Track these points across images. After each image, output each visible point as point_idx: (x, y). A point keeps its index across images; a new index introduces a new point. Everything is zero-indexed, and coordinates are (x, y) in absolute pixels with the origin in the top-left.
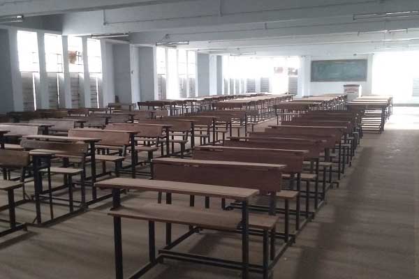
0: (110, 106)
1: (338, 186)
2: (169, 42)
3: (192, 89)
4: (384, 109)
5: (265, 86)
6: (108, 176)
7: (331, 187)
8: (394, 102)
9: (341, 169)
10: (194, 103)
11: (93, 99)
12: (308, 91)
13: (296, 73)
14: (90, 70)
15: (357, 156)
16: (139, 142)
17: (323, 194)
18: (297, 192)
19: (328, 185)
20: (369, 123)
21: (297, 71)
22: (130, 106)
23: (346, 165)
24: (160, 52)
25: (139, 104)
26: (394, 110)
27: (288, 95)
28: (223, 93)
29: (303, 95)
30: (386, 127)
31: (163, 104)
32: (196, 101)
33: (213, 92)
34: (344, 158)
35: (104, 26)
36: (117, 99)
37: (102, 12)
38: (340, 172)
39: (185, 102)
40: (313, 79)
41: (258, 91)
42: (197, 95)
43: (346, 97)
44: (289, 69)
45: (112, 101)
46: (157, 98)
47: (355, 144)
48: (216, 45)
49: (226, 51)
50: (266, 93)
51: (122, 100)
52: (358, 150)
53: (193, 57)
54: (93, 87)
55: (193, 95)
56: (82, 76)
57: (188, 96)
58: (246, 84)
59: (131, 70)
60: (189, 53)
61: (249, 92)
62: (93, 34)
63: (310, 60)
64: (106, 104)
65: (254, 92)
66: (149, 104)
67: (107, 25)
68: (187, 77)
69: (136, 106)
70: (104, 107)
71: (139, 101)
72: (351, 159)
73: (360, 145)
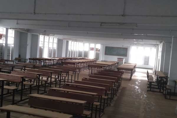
0: (16, 59)
1: (110, 105)
3: (54, 54)
5: (86, 54)
7: (107, 106)
10: (54, 60)
11: (8, 56)
13: (99, 51)
14: (8, 43)
17: (103, 110)
18: (100, 103)
20: (125, 76)
21: (99, 50)
22: (25, 60)
27: (95, 60)
28: (68, 57)
29: (101, 60)
31: (41, 60)
33: (63, 56)
36: (20, 56)
39: (50, 60)
40: (106, 54)
41: (83, 57)
42: (56, 57)
43: (118, 63)
44: (96, 49)
45: (17, 57)
46: (38, 57)
49: (70, 39)
50: (86, 58)
51: (22, 57)
54: (9, 50)
55: (54, 57)
56: (4, 45)
57: (52, 56)
58: (78, 53)
59: (27, 44)
60: (55, 39)
61: (79, 57)
62: (11, 27)
63: (105, 46)
64: (14, 58)
65: (81, 57)
66: (34, 59)
67: (18, 25)
68: (53, 48)
69: (28, 60)
70: (13, 60)
71: (30, 58)
72: (117, 92)
73: (122, 85)
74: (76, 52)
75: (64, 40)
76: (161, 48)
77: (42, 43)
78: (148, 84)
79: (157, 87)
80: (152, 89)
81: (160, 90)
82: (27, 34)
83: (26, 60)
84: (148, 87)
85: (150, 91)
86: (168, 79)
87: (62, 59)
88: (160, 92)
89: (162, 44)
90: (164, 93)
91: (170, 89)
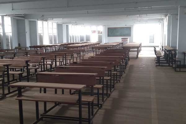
0: (16, 48)
1: (120, 82)
2: (44, 18)
3: (55, 40)
4: (138, 48)
5: (88, 39)
6: (15, 81)
7: (117, 82)
8: (142, 45)
9: (121, 74)
10: (56, 46)
11: (8, 45)
12: (107, 41)
13: (101, 33)
14: (6, 31)
15: (127, 68)
16: (30, 65)
17: (114, 86)
18: (103, 85)
19: (115, 81)
20: (132, 54)
21: (102, 32)
23: (123, 73)
24: (39, 23)
25: (30, 47)
26: (142, 48)
27: (98, 42)
28: (69, 42)
29: (104, 43)
30: (139, 56)
31: (42, 47)
32: (57, 45)
33: (65, 41)
34: (122, 70)
35: (12, 11)
36: (19, 45)
37: (11, 4)
38: (121, 76)
39: (52, 46)
40: (109, 36)
41: (85, 41)
42: (57, 43)
43: (122, 43)
44: (98, 31)
45: (17, 46)
46: (38, 44)
47: (126, 64)
48: (66, 20)
49: (70, 23)
50: (89, 42)
51: (22, 45)
52: (128, 66)
53: (55, 26)
54: (7, 39)
55: (55, 43)
56: (2, 34)
57: (53, 43)
58: (79, 38)
59: (26, 31)
60: (53, 23)
61: (81, 41)
62: (7, 14)
63: (107, 27)
64: (14, 48)
65: (83, 41)
66: (35, 47)
67: (13, 10)
68: (53, 34)
69: (28, 48)
70: (13, 49)
71: (30, 46)
72: (125, 70)
73: (129, 64)
74: (77, 37)
75: (63, 25)
76: (166, 22)
77: (41, 29)
78: (156, 60)
79: (166, 62)
80: (160, 64)
81: (169, 64)
82: (24, 20)
83: (26, 48)
84: (156, 63)
85: (159, 66)
86: (177, 52)
87: (64, 45)
88: (169, 66)
89: (167, 17)
90: (174, 66)
91: (180, 61)
